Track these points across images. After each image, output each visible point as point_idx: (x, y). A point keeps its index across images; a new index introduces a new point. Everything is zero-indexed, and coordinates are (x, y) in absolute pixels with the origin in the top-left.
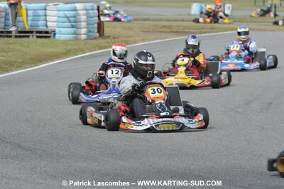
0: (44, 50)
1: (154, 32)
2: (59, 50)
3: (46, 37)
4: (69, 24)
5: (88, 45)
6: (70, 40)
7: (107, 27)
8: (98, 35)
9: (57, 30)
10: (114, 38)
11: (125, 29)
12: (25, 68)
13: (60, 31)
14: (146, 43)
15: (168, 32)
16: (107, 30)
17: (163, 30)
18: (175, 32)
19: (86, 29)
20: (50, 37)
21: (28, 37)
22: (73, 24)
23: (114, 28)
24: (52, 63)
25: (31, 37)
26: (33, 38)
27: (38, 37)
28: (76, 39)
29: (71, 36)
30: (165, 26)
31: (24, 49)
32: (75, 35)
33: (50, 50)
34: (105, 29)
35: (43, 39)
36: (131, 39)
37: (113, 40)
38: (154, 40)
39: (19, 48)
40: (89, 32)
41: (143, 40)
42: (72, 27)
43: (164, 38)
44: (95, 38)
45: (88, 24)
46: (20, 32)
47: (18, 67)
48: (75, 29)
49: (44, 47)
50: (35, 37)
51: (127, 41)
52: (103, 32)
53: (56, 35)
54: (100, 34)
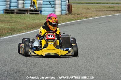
0: (35, 21)
1: (103, 10)
3: (36, 14)
5: (61, 19)
7: (74, 8)
8: (68, 12)
9: (43, 9)
10: (78, 14)
11: (85, 9)
12: (22, 33)
13: (44, 10)
14: (98, 17)
15: (112, 11)
17: (109, 9)
19: (60, 9)
20: (38, 14)
21: (25, 13)
22: (53, 5)
23: (78, 8)
25: (26, 13)
26: (27, 15)
27: (31, 14)
30: (110, 7)
31: (22, 21)
32: (54, 13)
33: (37, 22)
34: (72, 9)
35: (33, 15)
36: (89, 15)
37: (77, 16)
38: (103, 15)
39: (19, 20)
40: (62, 10)
41: (96, 16)
42: (52, 7)
43: (110, 15)
44: (66, 14)
45: (62, 6)
46: (20, 10)
47: (18, 32)
48: (54, 9)
49: (34, 19)
50: (28, 13)
51: (86, 16)
52: (71, 11)
53: (42, 13)
54: (69, 12)
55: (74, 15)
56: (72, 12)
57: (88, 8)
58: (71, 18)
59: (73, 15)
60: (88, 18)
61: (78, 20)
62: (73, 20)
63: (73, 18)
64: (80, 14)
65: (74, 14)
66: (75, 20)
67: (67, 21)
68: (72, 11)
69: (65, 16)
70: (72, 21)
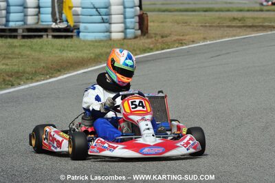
0: (65, 55)
1: (219, 26)
2: (85, 55)
3: (66, 37)
4: (98, 18)
6: (100, 41)
7: (153, 22)
8: (139, 31)
9: (82, 26)
10: (162, 37)
11: (178, 23)
12: (38, 81)
13: (86, 28)
14: (209, 42)
15: (239, 27)
16: (152, 26)
17: (234, 24)
18: (250, 27)
19: (122, 25)
20: (72, 36)
21: (41, 36)
22: (104, 17)
23: (162, 22)
24: (75, 73)
25: (45, 37)
26: (47, 39)
27: (54, 37)
28: (110, 39)
29: (102, 34)
30: (234, 19)
31: (36, 55)
32: (108, 33)
33: (70, 55)
34: (149, 24)
35: (61, 40)
36: (187, 37)
37: (160, 40)
38: (219, 38)
39: (28, 53)
40: (126, 28)
41: (205, 39)
42: (103, 21)
43: (235, 36)
44: (136, 37)
45: (125, 18)
46: (29, 30)
47: (27, 79)
48: (107, 25)
49: (64, 50)
50: (50, 37)
51: (181, 40)
52: (147, 29)
53: (81, 34)
54: (142, 32)
55: (153, 39)
56: (149, 32)
57: (186, 23)
58: (146, 45)
59: (152, 37)
60: (186, 44)
61: (163, 49)
62: (151, 50)
63: (151, 46)
64: (166, 37)
65: (154, 36)
66: (157, 50)
67: (138, 52)
68: (149, 28)
69: (133, 42)
70: (149, 52)
